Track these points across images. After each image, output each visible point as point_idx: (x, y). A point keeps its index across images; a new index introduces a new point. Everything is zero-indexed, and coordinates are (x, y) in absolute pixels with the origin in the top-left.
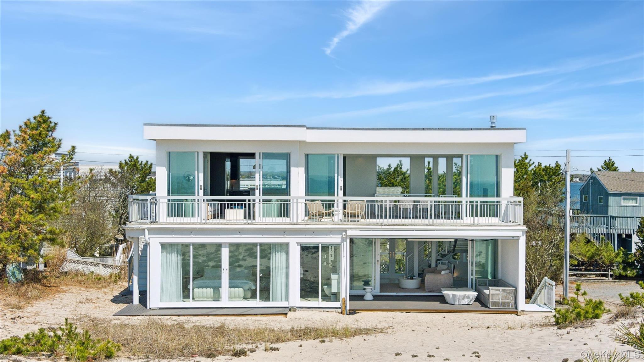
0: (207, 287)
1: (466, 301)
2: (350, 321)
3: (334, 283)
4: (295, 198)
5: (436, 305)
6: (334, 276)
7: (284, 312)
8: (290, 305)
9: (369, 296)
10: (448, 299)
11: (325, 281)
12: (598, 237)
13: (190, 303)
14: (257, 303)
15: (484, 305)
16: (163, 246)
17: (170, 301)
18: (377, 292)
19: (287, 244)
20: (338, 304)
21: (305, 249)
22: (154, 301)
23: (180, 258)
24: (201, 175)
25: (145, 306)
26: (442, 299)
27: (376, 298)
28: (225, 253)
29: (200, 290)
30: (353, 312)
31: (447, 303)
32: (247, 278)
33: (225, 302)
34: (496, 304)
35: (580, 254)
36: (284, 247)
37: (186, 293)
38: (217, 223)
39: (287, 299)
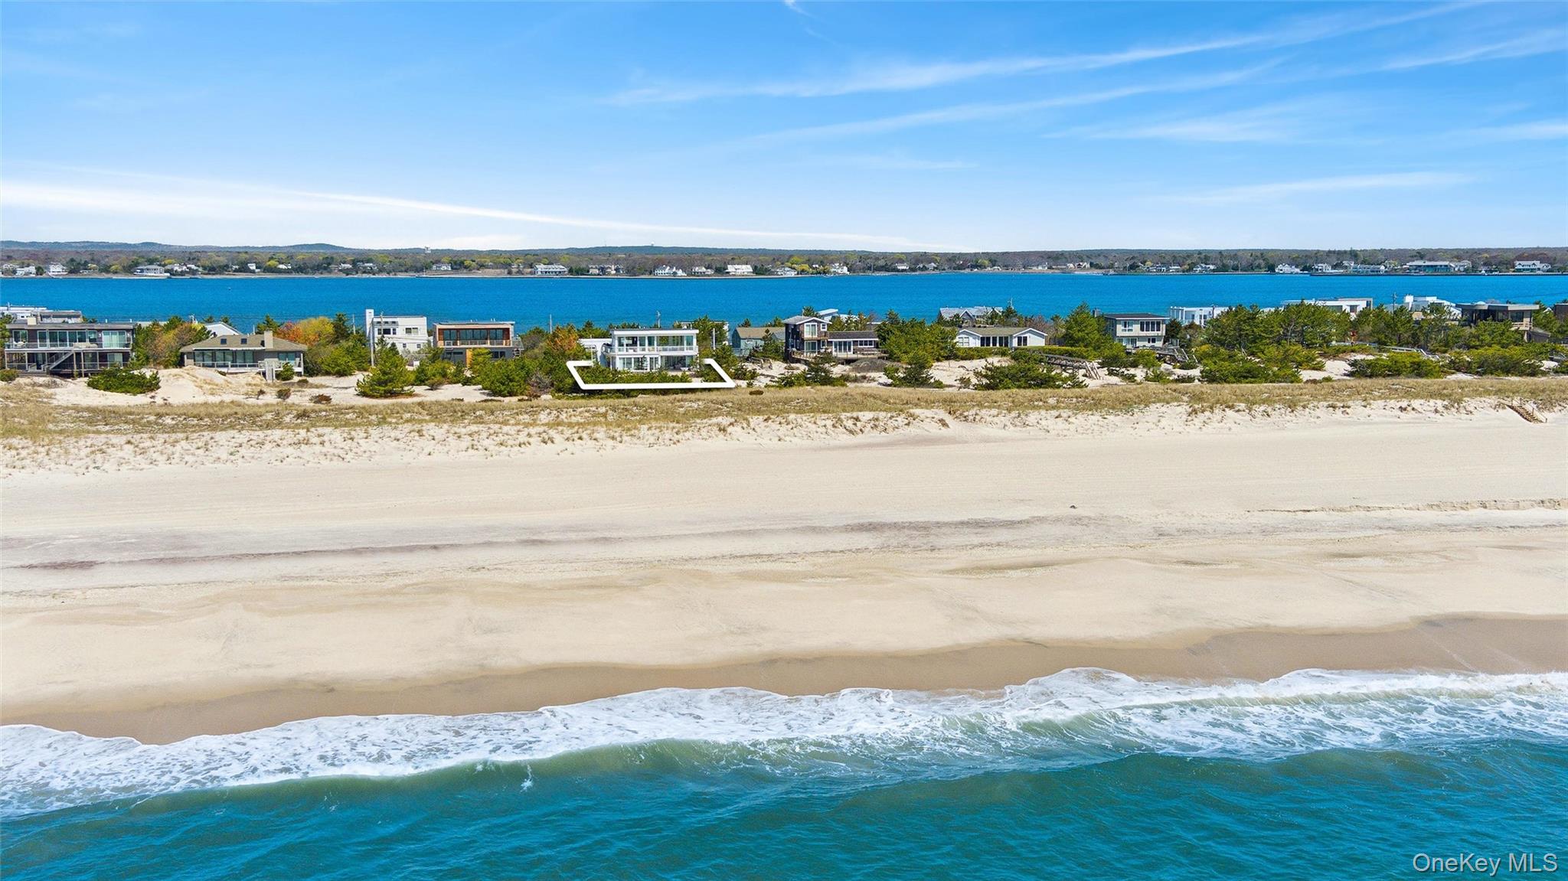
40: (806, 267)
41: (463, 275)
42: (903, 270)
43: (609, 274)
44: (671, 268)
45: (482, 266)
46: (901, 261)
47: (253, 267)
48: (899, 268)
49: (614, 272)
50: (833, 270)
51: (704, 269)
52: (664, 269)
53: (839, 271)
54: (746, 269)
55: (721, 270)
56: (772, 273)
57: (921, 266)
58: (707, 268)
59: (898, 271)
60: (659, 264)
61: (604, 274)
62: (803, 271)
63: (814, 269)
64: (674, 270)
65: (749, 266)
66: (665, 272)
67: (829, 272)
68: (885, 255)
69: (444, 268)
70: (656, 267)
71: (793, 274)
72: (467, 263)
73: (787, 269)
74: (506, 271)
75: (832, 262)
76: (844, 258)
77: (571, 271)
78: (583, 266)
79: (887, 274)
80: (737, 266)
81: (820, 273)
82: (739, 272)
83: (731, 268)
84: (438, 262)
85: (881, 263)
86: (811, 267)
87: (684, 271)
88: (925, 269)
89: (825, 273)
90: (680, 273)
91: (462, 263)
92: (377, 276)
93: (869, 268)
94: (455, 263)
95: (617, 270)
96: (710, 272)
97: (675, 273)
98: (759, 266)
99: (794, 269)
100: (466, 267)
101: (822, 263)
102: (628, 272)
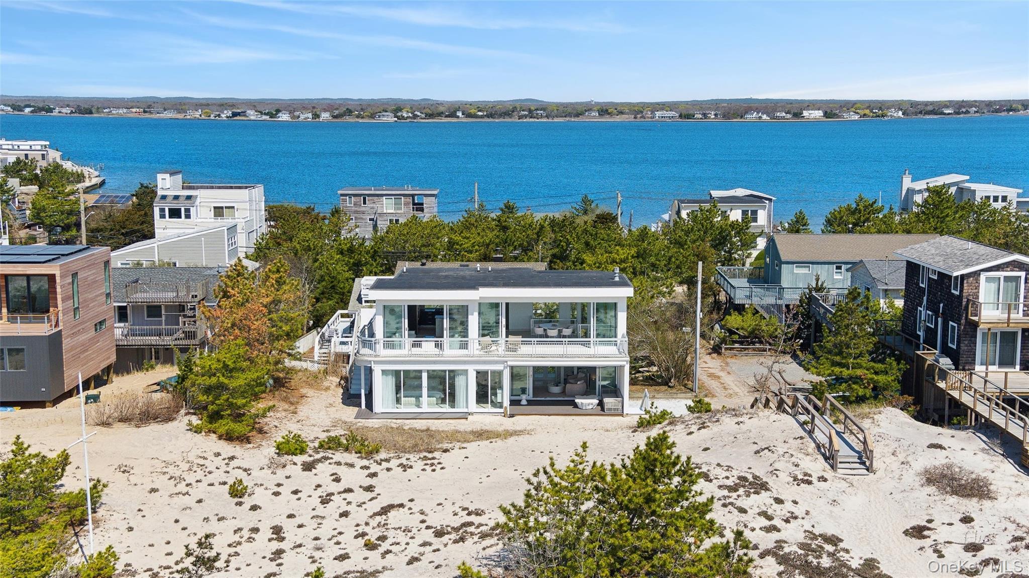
0: (411, 397)
1: (591, 407)
2: (509, 424)
3: (499, 396)
4: (471, 339)
5: (569, 408)
6: (499, 391)
7: (464, 416)
8: (469, 411)
9: (524, 402)
10: (580, 406)
11: (493, 391)
12: (767, 308)
13: (402, 409)
14: (446, 408)
15: (603, 409)
16: (383, 371)
17: (387, 407)
18: (531, 397)
19: (467, 370)
20: (502, 410)
21: (478, 372)
22: (378, 407)
23: (394, 380)
24: (406, 321)
25: (371, 410)
26: (576, 406)
27: (530, 403)
28: (425, 376)
29: (407, 399)
30: (512, 416)
31: (578, 408)
32: (439, 390)
33: (425, 408)
34: (610, 409)
35: (742, 329)
36: (465, 372)
37: (398, 401)
38: (416, 350)
39: (467, 407)
40: (867, 112)
41: (606, 119)
42: (949, 114)
43: (709, 118)
44: (758, 113)
45: (621, 113)
46: (947, 107)
47: (459, 114)
48: (945, 112)
49: (713, 117)
50: (889, 114)
51: (784, 114)
52: (752, 114)
53: (895, 115)
54: (818, 114)
55: (797, 115)
56: (839, 117)
57: (964, 110)
58: (786, 113)
59: (945, 114)
60: (748, 110)
61: (705, 118)
62: (865, 115)
63: (874, 113)
64: (760, 115)
65: (820, 111)
66: (753, 116)
67: (886, 116)
68: (932, 103)
69: (593, 114)
70: (746, 113)
71: (857, 117)
72: (610, 111)
73: (852, 113)
74: (633, 116)
75: (889, 108)
76: (898, 105)
77: (681, 116)
78: (691, 112)
79: (935, 117)
80: (811, 112)
81: (879, 116)
82: (812, 116)
83: (805, 113)
84: (590, 110)
85: (930, 108)
86: (871, 111)
87: (768, 116)
88: (967, 112)
89: (883, 116)
90: (765, 117)
91: (607, 110)
92: (540, 120)
93: (921, 112)
94: (602, 111)
95: (716, 115)
96: (789, 116)
97: (760, 117)
98: (829, 111)
99: (857, 113)
100: (609, 114)
101: (880, 109)
102: (724, 117)
